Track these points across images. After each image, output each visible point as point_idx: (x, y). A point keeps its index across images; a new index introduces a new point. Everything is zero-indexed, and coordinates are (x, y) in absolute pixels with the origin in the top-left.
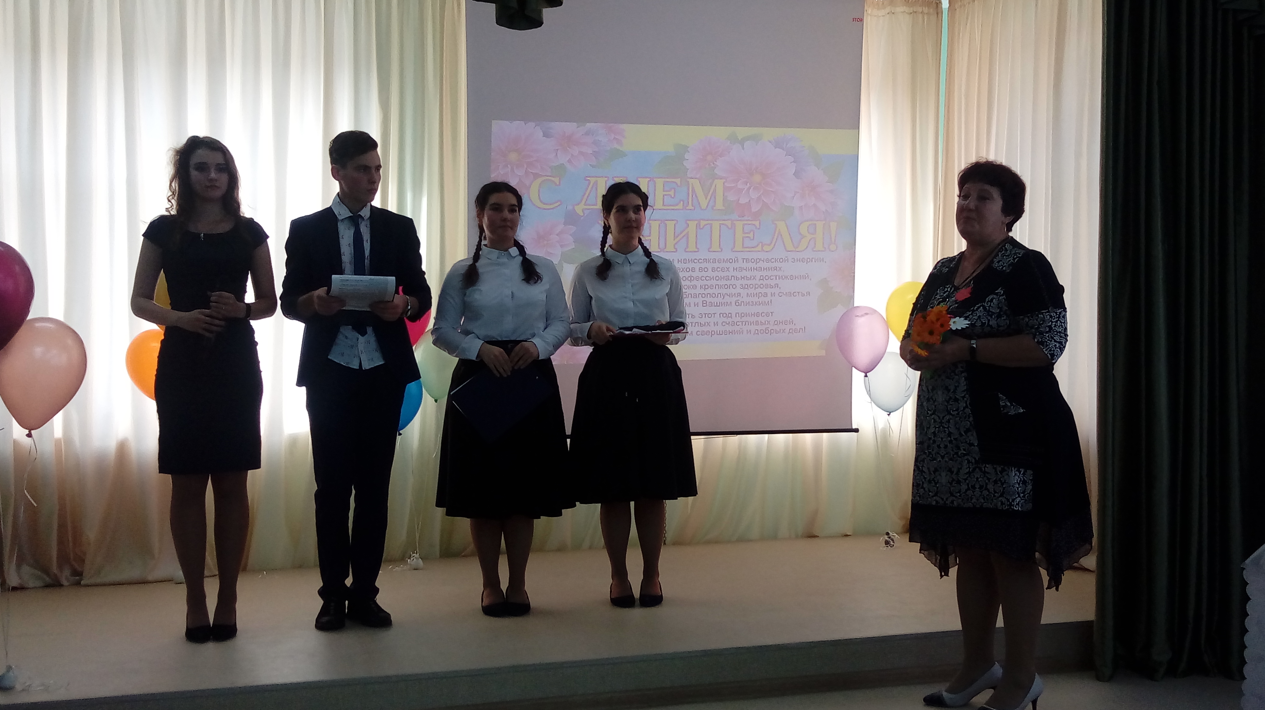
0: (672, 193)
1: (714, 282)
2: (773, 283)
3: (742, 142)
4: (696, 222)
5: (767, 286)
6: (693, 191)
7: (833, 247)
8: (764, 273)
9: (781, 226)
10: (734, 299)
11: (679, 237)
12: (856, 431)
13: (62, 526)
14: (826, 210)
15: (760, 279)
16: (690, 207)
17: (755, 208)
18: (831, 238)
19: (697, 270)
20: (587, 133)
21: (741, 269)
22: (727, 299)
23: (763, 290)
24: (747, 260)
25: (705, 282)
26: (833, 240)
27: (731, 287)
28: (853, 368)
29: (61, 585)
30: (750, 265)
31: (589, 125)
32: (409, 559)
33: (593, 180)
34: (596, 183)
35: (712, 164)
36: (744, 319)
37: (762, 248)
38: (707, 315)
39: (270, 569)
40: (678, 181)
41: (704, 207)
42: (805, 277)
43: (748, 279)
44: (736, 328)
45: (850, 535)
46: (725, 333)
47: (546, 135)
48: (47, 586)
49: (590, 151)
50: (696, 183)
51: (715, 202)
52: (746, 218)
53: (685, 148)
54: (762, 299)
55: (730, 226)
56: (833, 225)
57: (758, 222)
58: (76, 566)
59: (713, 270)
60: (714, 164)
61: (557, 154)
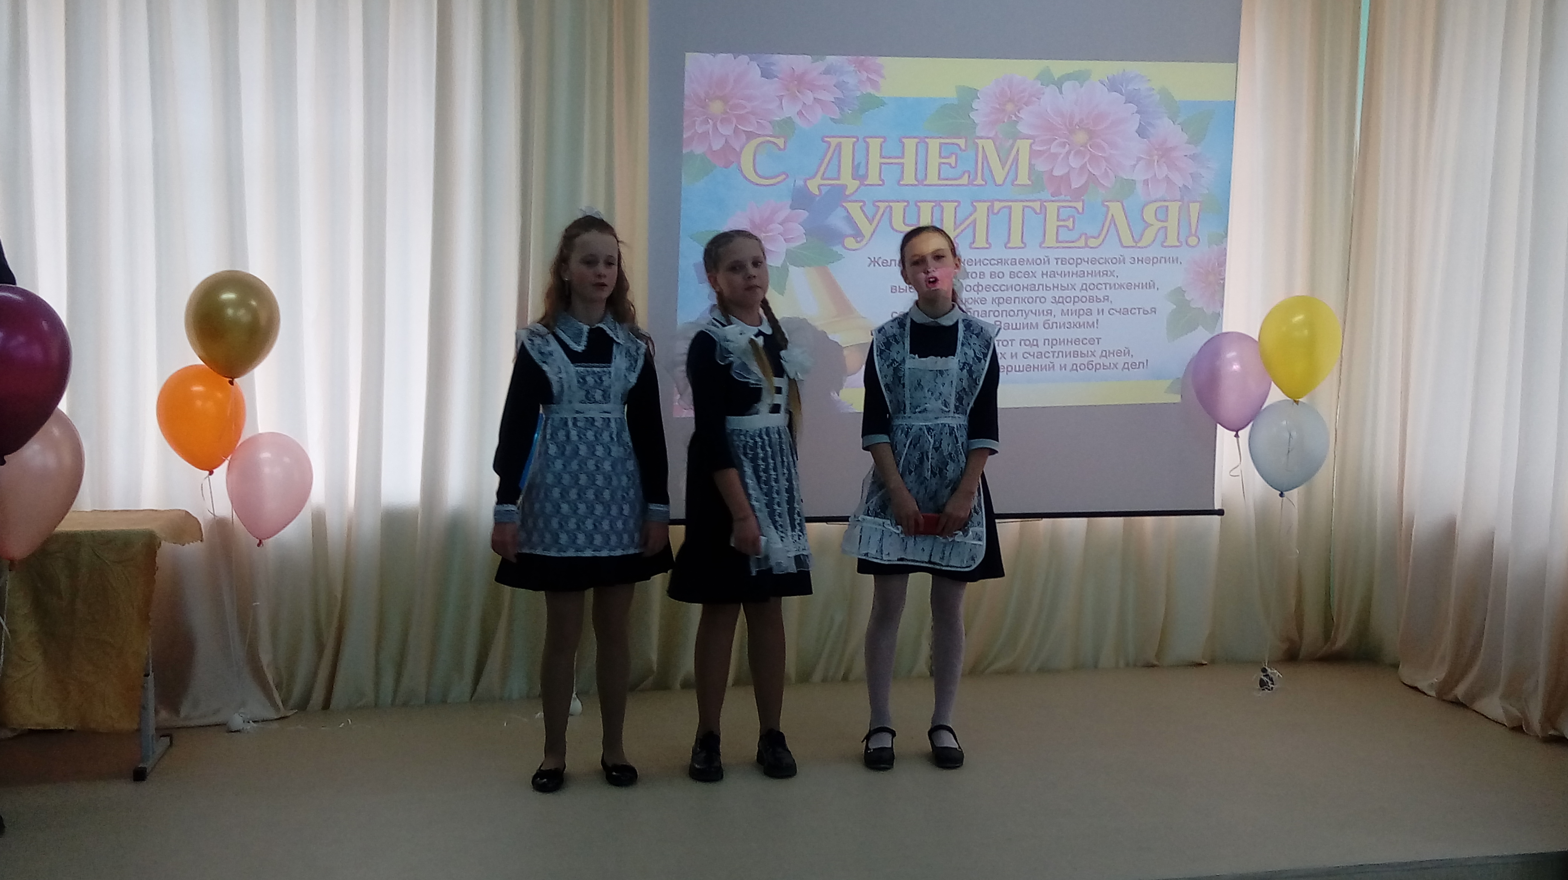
0: (952, 161)
1: (1012, 294)
2: (1100, 294)
3: (1059, 84)
4: (989, 204)
5: (1091, 299)
6: (985, 157)
7: (1193, 241)
8: (1088, 280)
9: (1115, 208)
10: (1041, 320)
11: (962, 227)
12: (1220, 512)
14: (1185, 186)
16: (979, 181)
17: (1076, 183)
18: (1190, 229)
19: (988, 275)
20: (827, 72)
21: (1054, 274)
22: (1032, 319)
23: (1086, 306)
24: (1064, 261)
25: (999, 294)
26: (1193, 231)
27: (1038, 300)
28: (1218, 425)
30: (1067, 268)
31: (831, 59)
33: (834, 141)
34: (839, 145)
35: (1013, 116)
36: (1057, 348)
37: (1086, 244)
40: (962, 142)
41: (999, 181)
42: (1150, 285)
43: (1064, 288)
44: (1044, 361)
45: (1206, 664)
46: (1028, 368)
47: (766, 74)
49: (828, 97)
50: (989, 147)
51: (1017, 174)
52: (1062, 197)
53: (974, 94)
54: (1084, 319)
55: (1038, 211)
56: (1195, 208)
57: (1081, 203)
59: (1012, 275)
60: (1016, 116)
61: (781, 103)
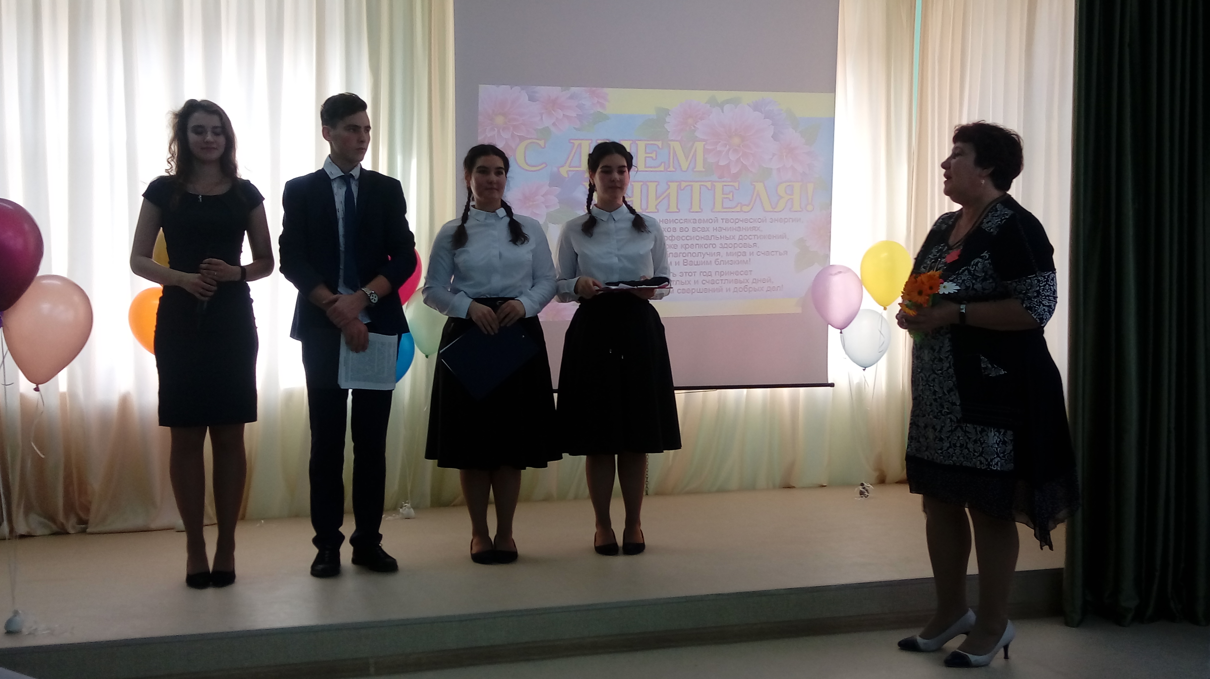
0: (653, 155)
1: (695, 242)
2: (751, 242)
3: (721, 106)
4: (678, 183)
5: (745, 246)
6: (675, 153)
7: (810, 208)
8: (743, 233)
9: (760, 186)
10: (713, 259)
11: (662, 198)
12: (832, 385)
13: (68, 477)
14: (804, 172)
15: (739, 239)
16: (672, 169)
17: (734, 170)
18: (808, 199)
19: (678, 230)
20: (572, 97)
21: (721, 229)
22: (707, 258)
23: (744, 249)
24: (727, 221)
25: (686, 242)
26: (810, 201)
27: (711, 245)
28: (829, 326)
29: (68, 533)
30: (730, 225)
31: (574, 89)
32: (401, 508)
33: (577, 143)
34: (580, 145)
35: (692, 127)
36: (724, 277)
37: (741, 209)
38: (687, 274)
39: (269, 518)
40: (659, 143)
41: (684, 168)
42: (783, 237)
43: (727, 238)
44: (715, 286)
45: (825, 486)
46: (706, 290)
47: (532, 99)
48: (55, 534)
49: (574, 115)
50: (677, 146)
51: (695, 164)
52: (725, 179)
53: (667, 112)
54: (741, 258)
55: (710, 188)
56: (810, 186)
57: (737, 183)
58: (82, 515)
59: (694, 230)
60: (694, 127)
61: (542, 117)
